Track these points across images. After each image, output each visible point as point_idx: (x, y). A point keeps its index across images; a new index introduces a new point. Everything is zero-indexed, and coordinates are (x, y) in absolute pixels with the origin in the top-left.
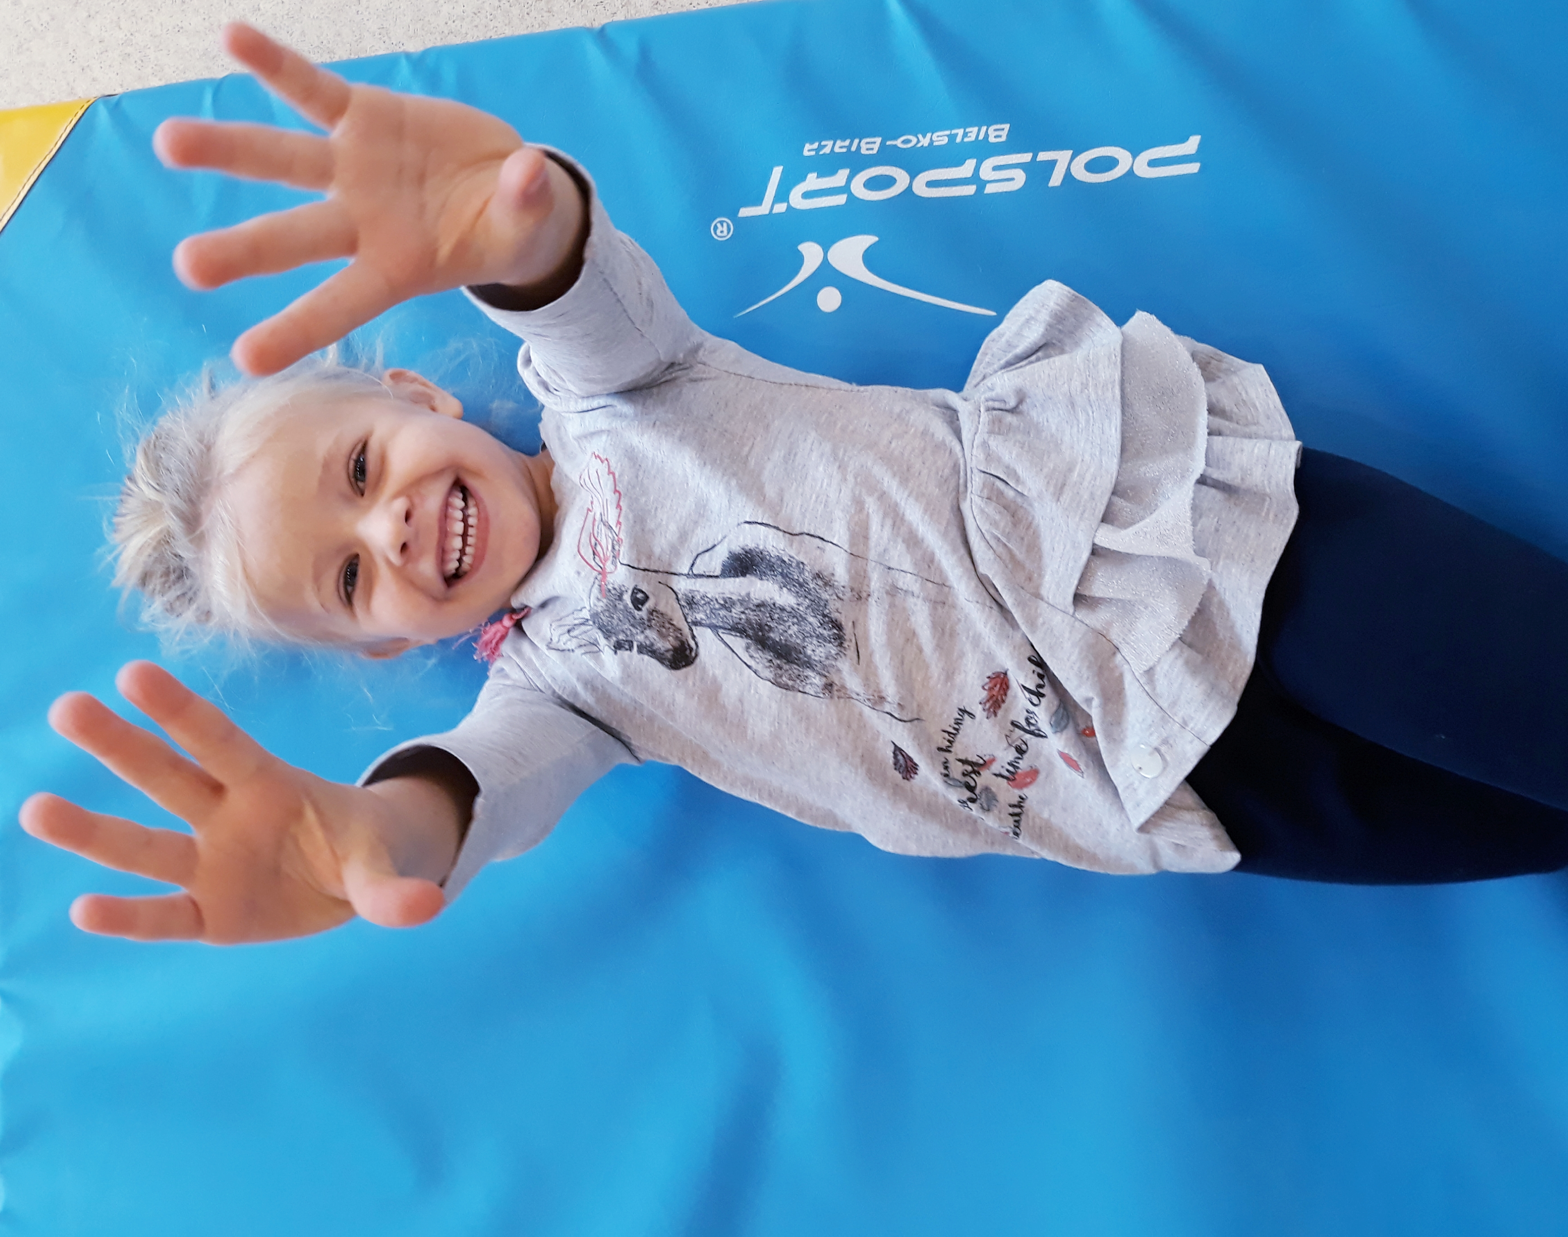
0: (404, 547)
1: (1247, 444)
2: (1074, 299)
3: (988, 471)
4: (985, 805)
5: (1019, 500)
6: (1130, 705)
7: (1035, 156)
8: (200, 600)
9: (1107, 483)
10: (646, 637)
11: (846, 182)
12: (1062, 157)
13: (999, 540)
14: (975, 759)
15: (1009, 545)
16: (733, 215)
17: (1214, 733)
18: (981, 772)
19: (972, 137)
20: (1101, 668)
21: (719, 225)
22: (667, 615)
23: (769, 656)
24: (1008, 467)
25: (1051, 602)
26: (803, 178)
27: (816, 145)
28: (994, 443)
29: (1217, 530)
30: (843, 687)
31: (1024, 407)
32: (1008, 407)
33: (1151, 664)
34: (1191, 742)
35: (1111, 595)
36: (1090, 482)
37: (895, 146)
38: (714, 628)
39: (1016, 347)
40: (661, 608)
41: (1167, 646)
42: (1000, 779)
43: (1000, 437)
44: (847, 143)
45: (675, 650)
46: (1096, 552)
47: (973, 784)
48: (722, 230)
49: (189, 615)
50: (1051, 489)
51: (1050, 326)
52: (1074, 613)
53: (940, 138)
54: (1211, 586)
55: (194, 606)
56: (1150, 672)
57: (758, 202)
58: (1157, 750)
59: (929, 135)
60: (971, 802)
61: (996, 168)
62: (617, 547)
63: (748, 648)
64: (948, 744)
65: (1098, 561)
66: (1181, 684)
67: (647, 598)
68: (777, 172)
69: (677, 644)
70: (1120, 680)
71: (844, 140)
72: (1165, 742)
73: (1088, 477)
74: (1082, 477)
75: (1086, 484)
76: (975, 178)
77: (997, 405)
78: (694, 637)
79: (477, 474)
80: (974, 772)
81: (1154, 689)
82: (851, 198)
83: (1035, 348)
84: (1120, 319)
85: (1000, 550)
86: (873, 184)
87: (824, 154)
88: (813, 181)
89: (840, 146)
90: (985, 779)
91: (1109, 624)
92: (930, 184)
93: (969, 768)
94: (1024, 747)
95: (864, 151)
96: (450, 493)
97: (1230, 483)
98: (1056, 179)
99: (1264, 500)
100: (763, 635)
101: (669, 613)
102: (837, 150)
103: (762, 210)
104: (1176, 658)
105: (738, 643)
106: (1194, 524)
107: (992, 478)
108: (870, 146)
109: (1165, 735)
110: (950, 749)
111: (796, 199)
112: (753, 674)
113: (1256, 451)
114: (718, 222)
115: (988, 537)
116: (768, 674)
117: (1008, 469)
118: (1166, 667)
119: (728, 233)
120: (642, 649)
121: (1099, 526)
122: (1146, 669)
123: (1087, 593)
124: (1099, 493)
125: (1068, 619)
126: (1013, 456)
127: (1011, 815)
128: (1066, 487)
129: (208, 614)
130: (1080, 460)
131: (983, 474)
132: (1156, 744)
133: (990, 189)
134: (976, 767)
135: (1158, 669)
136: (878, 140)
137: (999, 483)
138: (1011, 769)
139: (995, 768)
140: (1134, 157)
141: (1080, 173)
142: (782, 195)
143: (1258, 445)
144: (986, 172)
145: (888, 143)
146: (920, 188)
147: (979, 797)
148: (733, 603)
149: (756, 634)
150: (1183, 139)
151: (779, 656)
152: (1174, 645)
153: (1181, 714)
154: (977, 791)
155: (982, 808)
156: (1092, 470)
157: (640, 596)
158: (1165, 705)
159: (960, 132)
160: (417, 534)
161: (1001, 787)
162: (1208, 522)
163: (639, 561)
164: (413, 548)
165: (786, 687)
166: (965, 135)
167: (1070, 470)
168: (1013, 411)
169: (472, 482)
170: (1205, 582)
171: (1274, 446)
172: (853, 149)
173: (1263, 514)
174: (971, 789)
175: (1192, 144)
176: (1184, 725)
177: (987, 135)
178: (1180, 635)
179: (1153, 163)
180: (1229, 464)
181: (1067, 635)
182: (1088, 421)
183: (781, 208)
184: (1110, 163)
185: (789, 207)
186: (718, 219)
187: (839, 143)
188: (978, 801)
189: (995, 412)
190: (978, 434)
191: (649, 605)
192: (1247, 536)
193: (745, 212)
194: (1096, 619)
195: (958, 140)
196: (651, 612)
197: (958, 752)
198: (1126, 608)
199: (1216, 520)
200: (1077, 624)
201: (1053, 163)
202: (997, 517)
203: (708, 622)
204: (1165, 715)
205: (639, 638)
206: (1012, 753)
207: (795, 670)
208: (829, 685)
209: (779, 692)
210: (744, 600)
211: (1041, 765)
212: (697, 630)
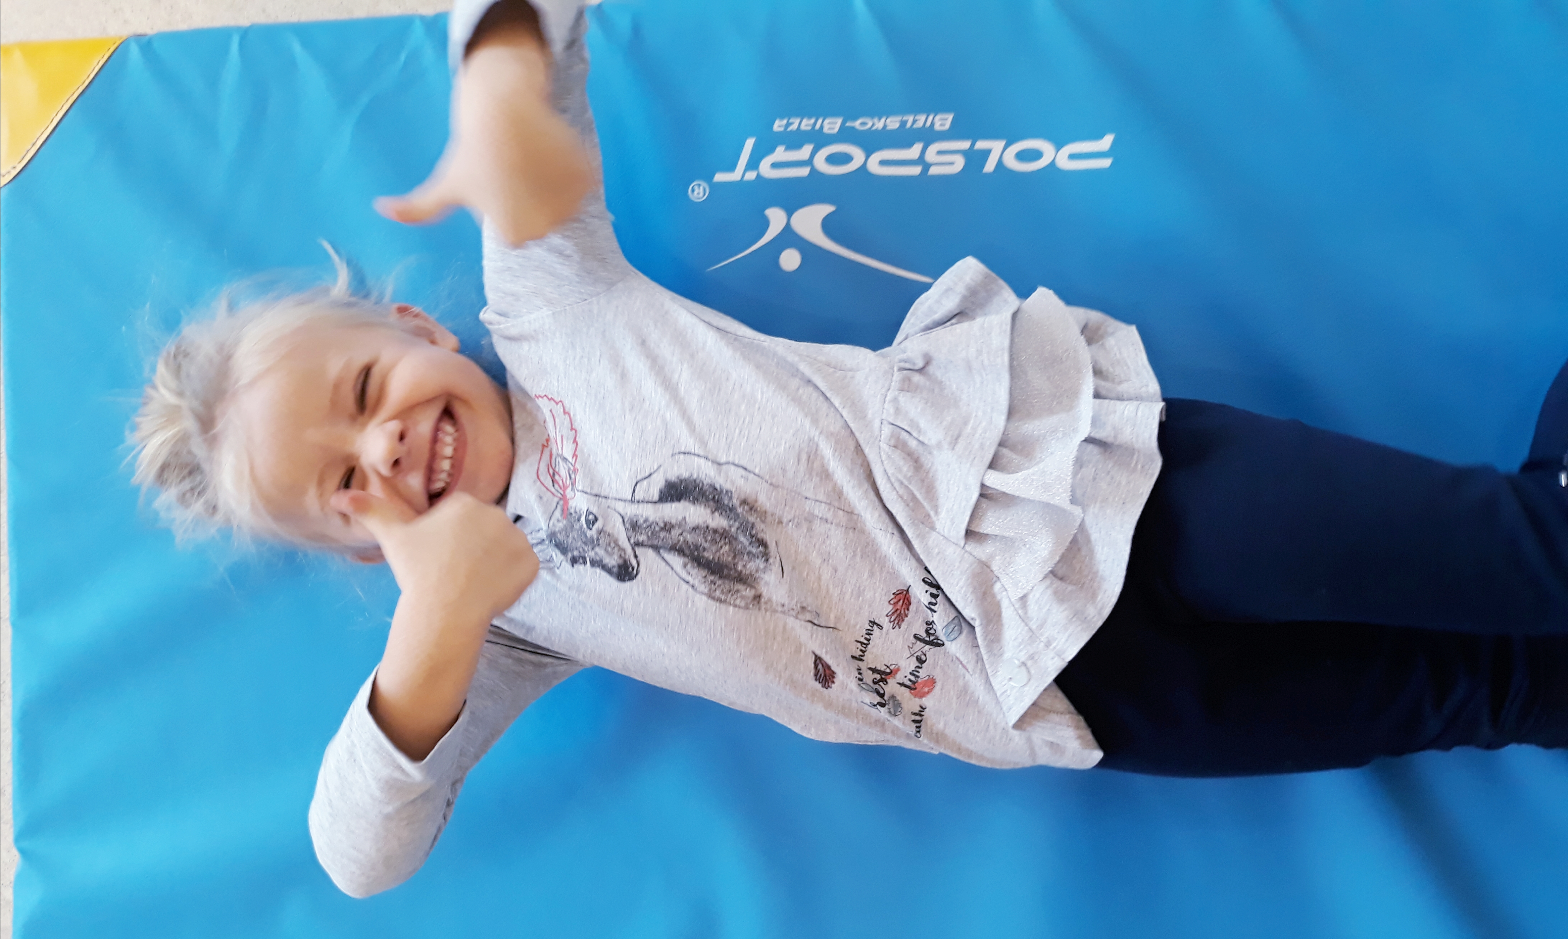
0: (396, 463)
1: (1119, 406)
2: (987, 277)
3: (895, 423)
4: (892, 710)
5: (920, 449)
6: (1006, 626)
7: (973, 145)
8: (208, 495)
9: (995, 436)
10: (596, 554)
11: (810, 157)
12: (997, 146)
13: (902, 483)
14: (883, 668)
15: (910, 486)
16: (709, 178)
17: (1071, 653)
18: (888, 680)
19: (920, 124)
20: (985, 593)
21: (696, 188)
22: (613, 536)
23: (704, 573)
24: (912, 420)
25: (946, 535)
26: (772, 150)
27: (785, 122)
28: (903, 399)
29: (1094, 479)
30: (769, 600)
31: (931, 369)
32: (916, 368)
33: (1025, 591)
34: (1053, 658)
35: (997, 533)
36: (980, 435)
37: (853, 128)
38: (656, 548)
39: (936, 313)
40: (608, 529)
41: (1041, 576)
42: (903, 688)
43: (908, 394)
44: (813, 121)
45: (620, 567)
46: (985, 494)
47: (882, 692)
48: (698, 192)
49: (198, 506)
50: (949, 439)
51: (965, 299)
52: (964, 546)
53: (893, 123)
54: (1082, 527)
55: (202, 501)
56: (1023, 598)
57: (732, 168)
58: (1024, 664)
59: (883, 120)
60: (880, 706)
61: (940, 153)
62: (573, 476)
63: (685, 566)
64: (861, 653)
65: (985, 504)
66: (1049, 610)
67: (596, 519)
68: (750, 143)
69: (621, 562)
70: (998, 606)
71: (810, 117)
72: (1032, 657)
73: (980, 431)
74: (974, 429)
75: (977, 435)
76: (921, 160)
77: (907, 366)
78: (636, 557)
79: (465, 402)
80: (883, 680)
81: (1026, 613)
82: (814, 172)
83: (951, 315)
84: (1024, 293)
85: (901, 491)
86: (832, 159)
87: (791, 131)
88: (780, 154)
89: (806, 124)
90: (891, 687)
91: (992, 556)
92: (883, 163)
93: (878, 677)
94: (923, 658)
95: (826, 130)
96: (440, 419)
97: (1104, 440)
98: (990, 166)
99: (1133, 454)
100: (699, 555)
101: (616, 535)
102: (803, 127)
103: (735, 176)
104: (1047, 588)
105: (676, 561)
106: (1075, 474)
107: (898, 429)
108: (832, 125)
109: (1031, 652)
110: (862, 658)
111: (765, 168)
112: (690, 589)
113: (1126, 412)
114: (697, 185)
115: (893, 480)
116: (703, 588)
117: (912, 422)
118: (1037, 595)
119: (704, 195)
120: (593, 563)
121: (986, 471)
122: (1021, 595)
123: (976, 530)
124: (988, 444)
125: (959, 550)
126: (919, 410)
127: (914, 721)
128: (961, 438)
129: (215, 508)
130: (974, 415)
131: (891, 426)
132: (1023, 659)
133: (933, 171)
134: (883, 676)
135: (1031, 596)
136: (839, 121)
137: (904, 434)
138: (912, 678)
139: (900, 677)
140: (1058, 150)
141: (1010, 162)
142: (753, 164)
143: (1128, 407)
144: (931, 155)
145: (848, 124)
146: (874, 166)
147: (887, 703)
148: (672, 526)
149: (692, 554)
150: (1099, 136)
151: (713, 573)
152: (1045, 577)
153: (1046, 635)
154: (886, 697)
155: (890, 712)
156: (984, 424)
157: (591, 517)
158: (1034, 627)
159: (910, 119)
160: (409, 453)
161: (904, 695)
162: (1088, 471)
163: (592, 488)
164: (404, 463)
165: (720, 600)
166: (914, 121)
167: (966, 423)
168: (921, 371)
169: (460, 410)
170: (1077, 524)
171: (1142, 407)
172: (818, 126)
173: (1132, 465)
174: (882, 696)
175: (1107, 142)
176: (1048, 644)
177: (932, 124)
178: (1052, 567)
179: (1072, 157)
180: (1105, 424)
181: (957, 564)
182: (982, 383)
183: (751, 176)
184: (1036, 155)
185: (758, 176)
186: (695, 183)
187: (805, 121)
188: (887, 706)
189: (905, 372)
190: (890, 391)
191: (599, 525)
192: (1120, 483)
193: (720, 177)
194: (981, 551)
195: (909, 125)
196: (600, 532)
197: (870, 661)
198: (1008, 543)
199: (1094, 470)
200: (966, 555)
201: (987, 153)
202: (902, 463)
203: (650, 543)
204: (1033, 635)
205: (591, 554)
206: (914, 663)
207: (727, 585)
208: (758, 597)
209: (713, 605)
210: (682, 523)
211: (938, 674)
212: (639, 551)
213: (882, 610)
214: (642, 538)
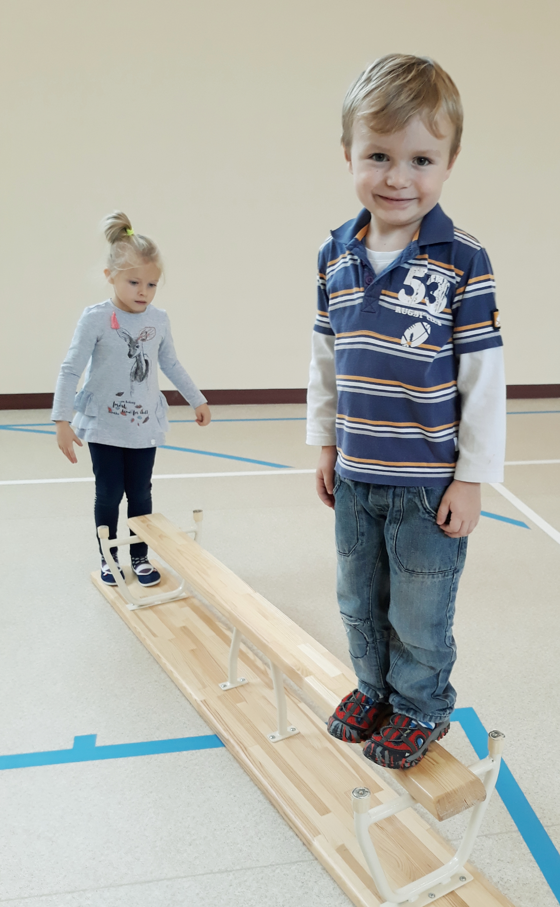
23: (135, 370)
38: (137, 361)
63: (135, 367)
78: (133, 357)
100: (137, 369)
101: (136, 352)
105: (136, 365)
149: (137, 367)
151: (135, 372)
161: (121, 410)
165: (131, 375)
174: (120, 406)
197: (126, 404)
205: (132, 349)
206: (129, 411)
207: (134, 375)
208: (133, 381)
209: (130, 373)
210: (142, 364)
211: (127, 416)
212: (135, 358)
213: (137, 404)
214: (138, 358)
